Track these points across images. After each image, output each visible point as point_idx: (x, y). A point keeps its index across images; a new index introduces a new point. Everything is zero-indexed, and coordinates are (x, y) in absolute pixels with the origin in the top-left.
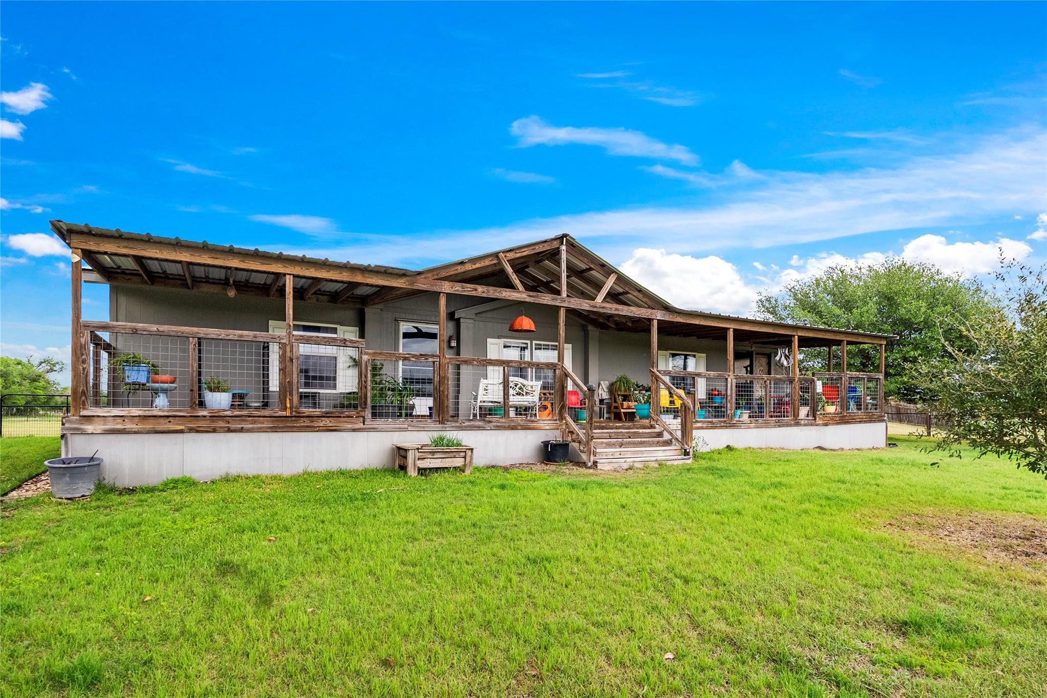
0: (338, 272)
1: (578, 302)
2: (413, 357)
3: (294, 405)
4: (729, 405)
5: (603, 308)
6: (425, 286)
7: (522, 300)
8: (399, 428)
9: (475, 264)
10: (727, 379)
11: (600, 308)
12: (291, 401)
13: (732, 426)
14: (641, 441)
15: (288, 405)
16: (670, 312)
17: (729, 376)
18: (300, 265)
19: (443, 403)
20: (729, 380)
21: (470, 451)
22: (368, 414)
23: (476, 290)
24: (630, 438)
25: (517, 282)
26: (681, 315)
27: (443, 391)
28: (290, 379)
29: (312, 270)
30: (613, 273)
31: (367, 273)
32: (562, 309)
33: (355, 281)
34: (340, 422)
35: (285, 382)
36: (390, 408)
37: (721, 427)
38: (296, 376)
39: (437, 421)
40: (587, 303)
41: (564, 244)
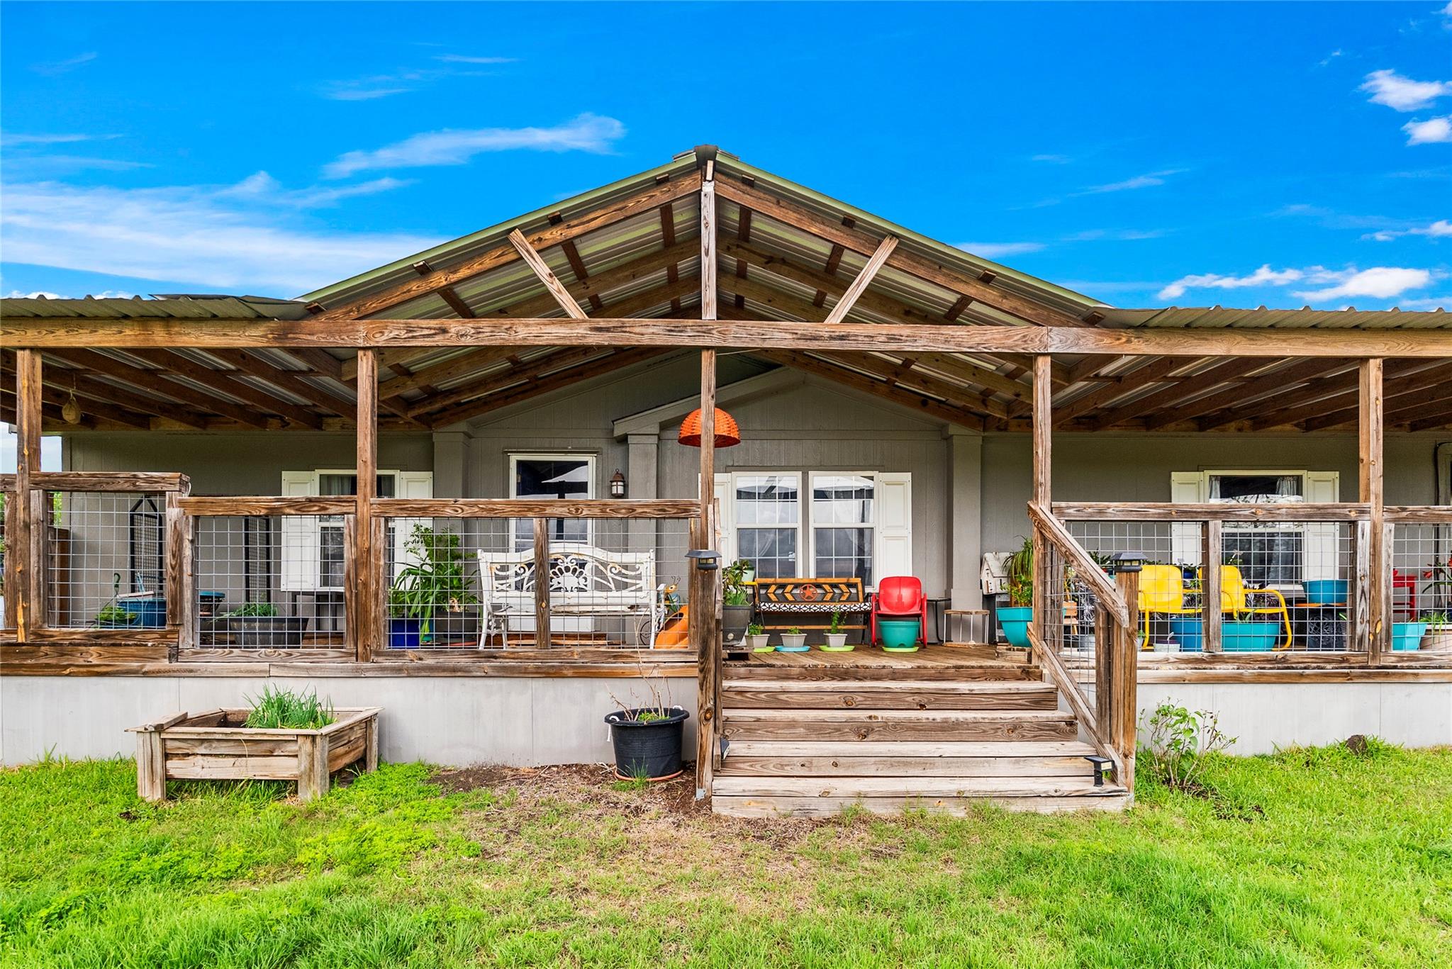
0: (115, 329)
1: (754, 331)
2: (289, 506)
3: (33, 620)
4: (1362, 606)
5: (842, 338)
6: (314, 338)
7: (575, 342)
8: (247, 671)
9: (455, 272)
10: (1353, 523)
11: (831, 338)
12: (26, 610)
13: (1384, 674)
14: (945, 721)
15: (21, 621)
16: (1105, 326)
17: (1362, 512)
18: (35, 327)
19: (367, 612)
20: (1365, 526)
21: (309, 741)
22: (188, 638)
23: (444, 331)
24: (922, 707)
25: (566, 300)
26: (1148, 334)
27: (366, 585)
28: (24, 566)
29: (61, 333)
30: (884, 237)
31: (178, 323)
32: (705, 355)
33: (151, 344)
34: (119, 656)
35: (14, 572)
36: (244, 624)
37: (1326, 678)
38: (36, 559)
39: (351, 654)
40: (785, 330)
41: (709, 177)
